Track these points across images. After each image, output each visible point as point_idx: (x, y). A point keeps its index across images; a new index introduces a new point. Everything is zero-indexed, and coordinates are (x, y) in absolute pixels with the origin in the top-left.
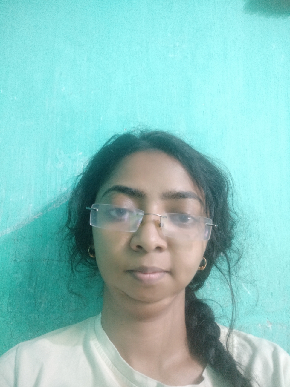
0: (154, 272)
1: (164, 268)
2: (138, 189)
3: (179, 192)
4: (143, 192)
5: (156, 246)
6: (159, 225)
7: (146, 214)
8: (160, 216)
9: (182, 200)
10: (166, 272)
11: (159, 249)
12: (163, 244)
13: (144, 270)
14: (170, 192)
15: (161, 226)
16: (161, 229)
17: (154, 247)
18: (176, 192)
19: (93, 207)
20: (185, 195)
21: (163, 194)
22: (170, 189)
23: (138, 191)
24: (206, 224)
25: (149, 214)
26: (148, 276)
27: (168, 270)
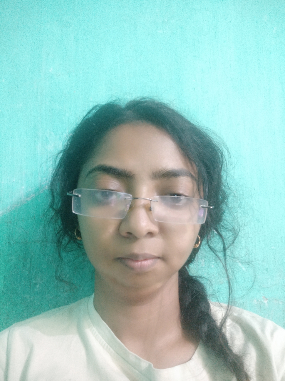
0: (146, 259)
1: (156, 254)
2: (126, 170)
3: (170, 171)
4: (130, 172)
5: (148, 232)
6: (149, 209)
7: (135, 198)
8: (150, 199)
9: (173, 179)
10: (159, 258)
11: (151, 234)
12: (154, 229)
13: (135, 258)
14: (160, 171)
15: (152, 210)
16: (151, 213)
17: (145, 233)
18: (168, 170)
19: (75, 193)
20: (177, 173)
21: (153, 174)
22: (160, 168)
23: (125, 171)
24: (201, 206)
25: (137, 198)
26: (139, 263)
27: (161, 256)
